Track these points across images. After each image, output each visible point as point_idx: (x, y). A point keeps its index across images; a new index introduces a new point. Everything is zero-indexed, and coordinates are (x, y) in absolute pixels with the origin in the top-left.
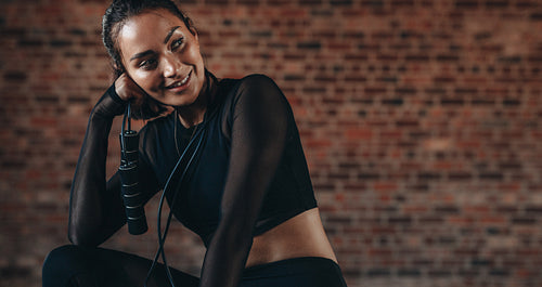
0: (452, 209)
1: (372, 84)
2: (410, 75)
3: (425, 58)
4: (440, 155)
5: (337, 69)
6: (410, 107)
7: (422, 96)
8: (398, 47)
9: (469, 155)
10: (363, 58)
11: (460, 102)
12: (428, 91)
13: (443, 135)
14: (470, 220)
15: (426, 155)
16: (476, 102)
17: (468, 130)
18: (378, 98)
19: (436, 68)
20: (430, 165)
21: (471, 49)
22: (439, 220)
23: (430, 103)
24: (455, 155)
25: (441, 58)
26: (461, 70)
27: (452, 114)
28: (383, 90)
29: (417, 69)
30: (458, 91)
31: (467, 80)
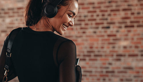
0: (130, 68)
1: (98, 21)
2: (112, 17)
3: (118, 10)
4: (125, 47)
5: (85, 16)
6: (113, 29)
7: (117, 25)
8: (108, 7)
9: (137, 47)
10: (95, 12)
11: (133, 26)
12: (120, 23)
13: (126, 39)
14: (138, 72)
15: (119, 47)
16: (138, 26)
17: (135, 38)
18: (101, 26)
19: (122, 14)
20: (121, 51)
21: (137, 5)
22: (125, 72)
23: (120, 27)
24: (131, 47)
25: (124, 10)
26: (133, 14)
27: (129, 31)
28: (102, 23)
29: (115, 15)
30: (131, 22)
31: (135, 18)
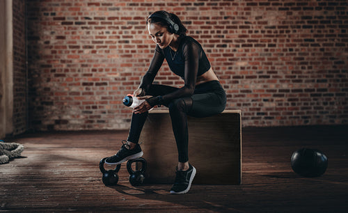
0: (248, 91)
1: (213, 38)
2: (229, 34)
3: (235, 27)
4: (242, 68)
5: (198, 32)
6: (230, 48)
7: (234, 43)
8: (224, 23)
9: (254, 68)
10: (210, 28)
11: (251, 46)
12: (237, 41)
13: (243, 59)
14: (256, 95)
15: (237, 68)
16: (256, 46)
17: (253, 57)
18: (216, 44)
19: (240, 31)
20: (238, 72)
21: (255, 23)
22: (243, 96)
23: (238, 46)
24: (249, 68)
25: (241, 27)
26: (250, 32)
27: (247, 51)
28: (218, 41)
29: (231, 32)
30: (249, 41)
31: (252, 36)
